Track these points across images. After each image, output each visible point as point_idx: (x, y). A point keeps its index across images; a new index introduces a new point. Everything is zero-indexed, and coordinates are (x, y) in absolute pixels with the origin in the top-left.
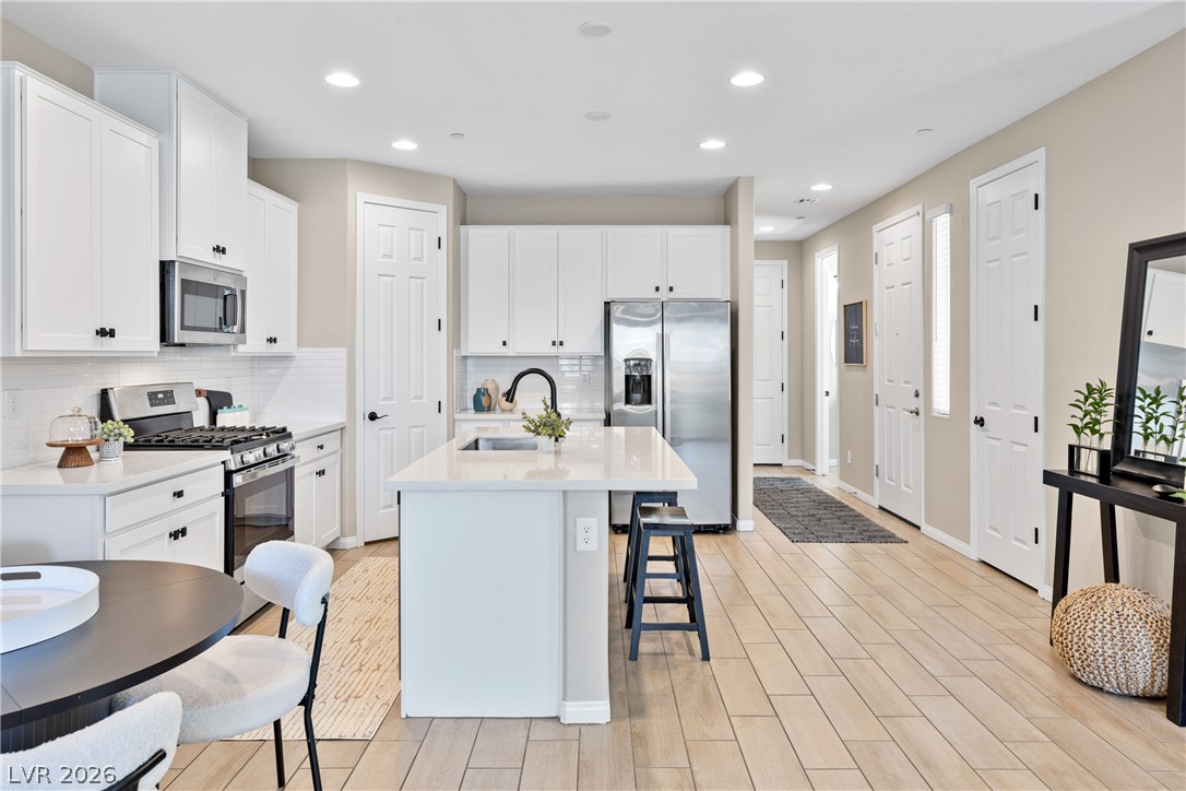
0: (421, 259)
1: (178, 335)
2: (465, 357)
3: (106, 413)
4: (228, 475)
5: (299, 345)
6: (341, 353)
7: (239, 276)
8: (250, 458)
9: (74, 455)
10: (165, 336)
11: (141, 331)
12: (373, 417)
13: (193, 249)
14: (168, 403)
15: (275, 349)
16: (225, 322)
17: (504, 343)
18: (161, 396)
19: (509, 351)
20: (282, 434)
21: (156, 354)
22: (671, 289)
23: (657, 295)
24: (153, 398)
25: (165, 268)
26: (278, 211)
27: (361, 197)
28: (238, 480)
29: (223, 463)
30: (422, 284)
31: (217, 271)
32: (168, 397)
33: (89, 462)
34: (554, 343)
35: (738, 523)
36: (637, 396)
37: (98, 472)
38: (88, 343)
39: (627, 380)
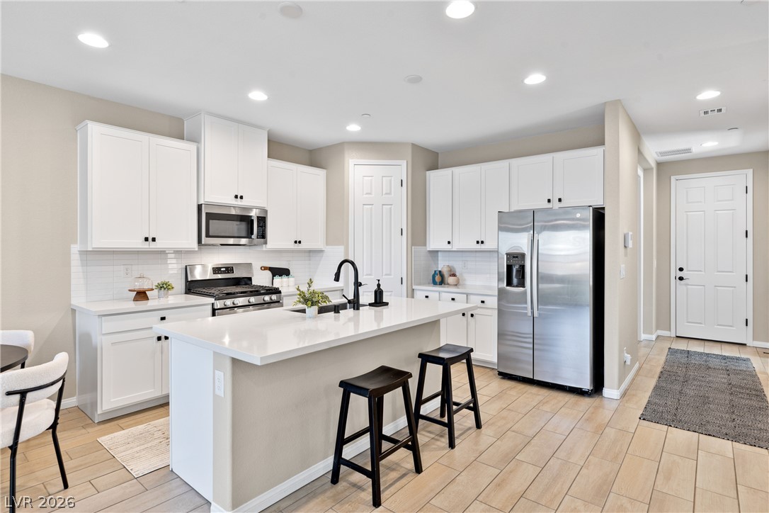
0: (390, 194)
1: (204, 240)
4: (214, 310)
5: (327, 244)
6: (342, 249)
7: (260, 209)
8: (229, 302)
9: (141, 295)
10: (200, 241)
14: (228, 273)
16: (249, 234)
17: (449, 243)
18: (222, 269)
19: (455, 247)
20: (273, 291)
21: (197, 249)
22: (560, 200)
23: (550, 205)
24: (216, 270)
25: (200, 207)
27: (352, 162)
29: (213, 304)
30: (391, 208)
32: (229, 269)
34: (478, 242)
35: (607, 391)
36: (515, 281)
37: (151, 304)
38: (139, 244)
39: (509, 268)
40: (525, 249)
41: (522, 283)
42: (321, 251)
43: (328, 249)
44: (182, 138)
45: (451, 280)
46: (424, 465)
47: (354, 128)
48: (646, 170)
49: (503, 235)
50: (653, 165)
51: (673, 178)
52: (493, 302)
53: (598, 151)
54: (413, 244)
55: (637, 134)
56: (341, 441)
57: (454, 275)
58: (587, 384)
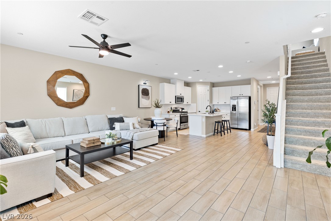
0: (206, 93)
1: (177, 102)
2: (214, 105)
3: (171, 109)
4: (180, 115)
5: (192, 103)
6: (196, 104)
7: (183, 96)
8: (182, 114)
9: (168, 112)
10: (176, 102)
11: (173, 102)
12: (199, 111)
13: (178, 94)
15: (188, 104)
16: (182, 101)
19: (219, 104)
20: (187, 112)
21: (175, 104)
22: (242, 95)
23: (240, 96)
24: (175, 108)
25: (176, 96)
26: (189, 89)
27: (198, 86)
28: (181, 115)
30: (206, 96)
31: (181, 96)
32: (177, 108)
33: (169, 113)
34: (225, 103)
35: (251, 129)
36: (234, 110)
37: (170, 114)
38: (169, 103)
39: (233, 108)
40: (236, 104)
41: (235, 110)
42: (190, 105)
43: (192, 104)
44: (170, 83)
45: (218, 111)
46: (225, 134)
47: (201, 80)
48: (261, 86)
49: (232, 100)
50: (262, 85)
51: (267, 88)
52: (229, 115)
53: (249, 86)
54: (211, 103)
55: (257, 81)
56: (215, 130)
57: (219, 110)
58: (248, 128)
